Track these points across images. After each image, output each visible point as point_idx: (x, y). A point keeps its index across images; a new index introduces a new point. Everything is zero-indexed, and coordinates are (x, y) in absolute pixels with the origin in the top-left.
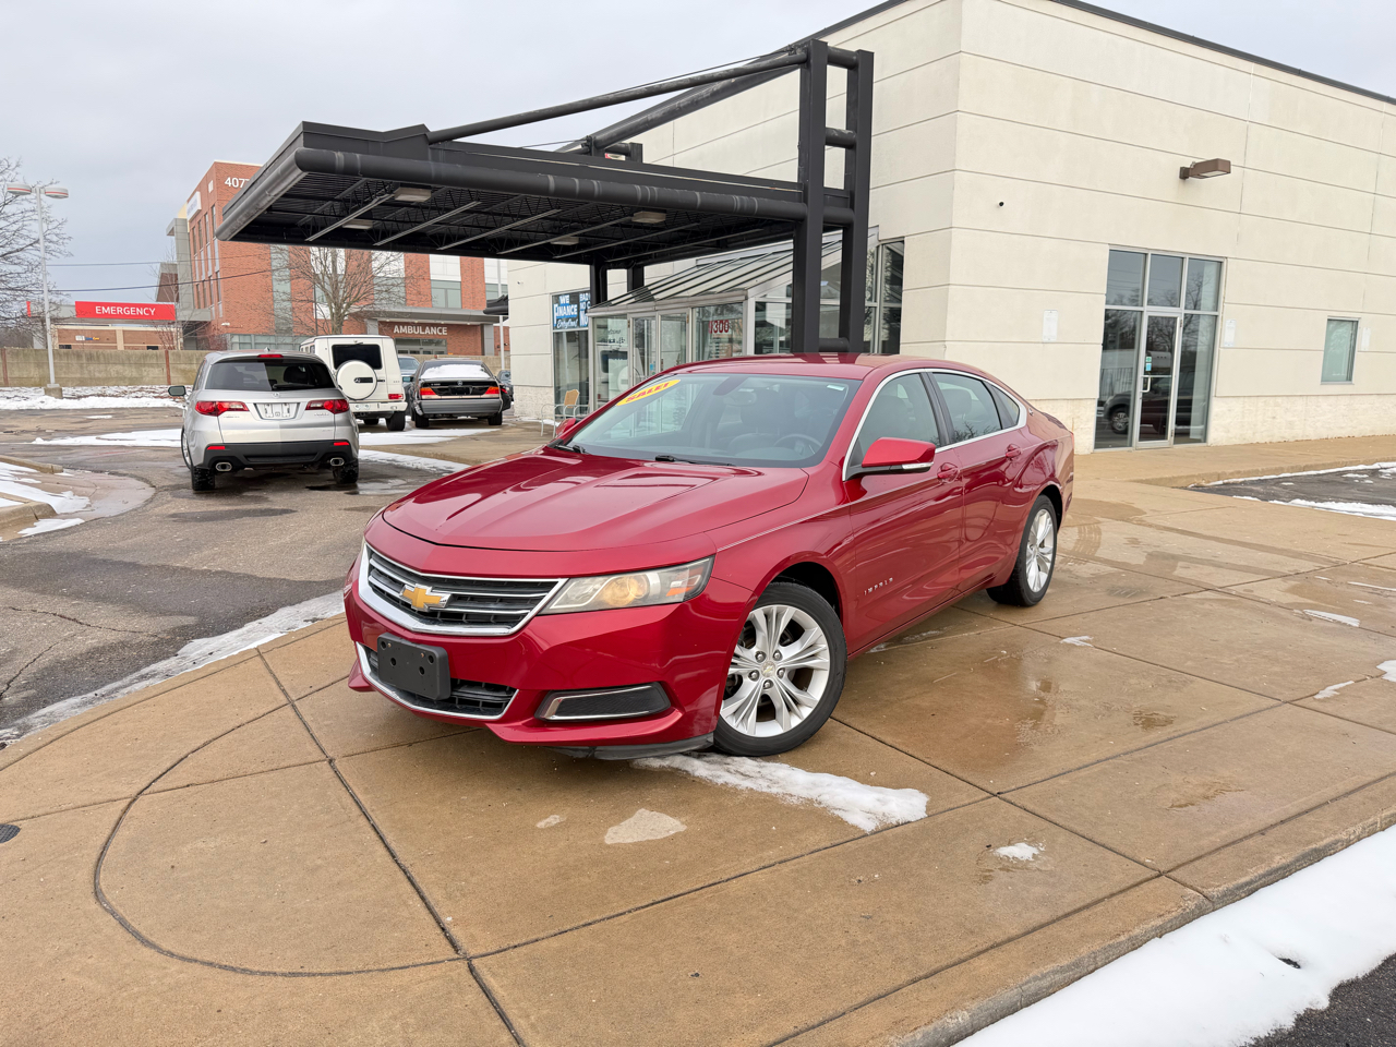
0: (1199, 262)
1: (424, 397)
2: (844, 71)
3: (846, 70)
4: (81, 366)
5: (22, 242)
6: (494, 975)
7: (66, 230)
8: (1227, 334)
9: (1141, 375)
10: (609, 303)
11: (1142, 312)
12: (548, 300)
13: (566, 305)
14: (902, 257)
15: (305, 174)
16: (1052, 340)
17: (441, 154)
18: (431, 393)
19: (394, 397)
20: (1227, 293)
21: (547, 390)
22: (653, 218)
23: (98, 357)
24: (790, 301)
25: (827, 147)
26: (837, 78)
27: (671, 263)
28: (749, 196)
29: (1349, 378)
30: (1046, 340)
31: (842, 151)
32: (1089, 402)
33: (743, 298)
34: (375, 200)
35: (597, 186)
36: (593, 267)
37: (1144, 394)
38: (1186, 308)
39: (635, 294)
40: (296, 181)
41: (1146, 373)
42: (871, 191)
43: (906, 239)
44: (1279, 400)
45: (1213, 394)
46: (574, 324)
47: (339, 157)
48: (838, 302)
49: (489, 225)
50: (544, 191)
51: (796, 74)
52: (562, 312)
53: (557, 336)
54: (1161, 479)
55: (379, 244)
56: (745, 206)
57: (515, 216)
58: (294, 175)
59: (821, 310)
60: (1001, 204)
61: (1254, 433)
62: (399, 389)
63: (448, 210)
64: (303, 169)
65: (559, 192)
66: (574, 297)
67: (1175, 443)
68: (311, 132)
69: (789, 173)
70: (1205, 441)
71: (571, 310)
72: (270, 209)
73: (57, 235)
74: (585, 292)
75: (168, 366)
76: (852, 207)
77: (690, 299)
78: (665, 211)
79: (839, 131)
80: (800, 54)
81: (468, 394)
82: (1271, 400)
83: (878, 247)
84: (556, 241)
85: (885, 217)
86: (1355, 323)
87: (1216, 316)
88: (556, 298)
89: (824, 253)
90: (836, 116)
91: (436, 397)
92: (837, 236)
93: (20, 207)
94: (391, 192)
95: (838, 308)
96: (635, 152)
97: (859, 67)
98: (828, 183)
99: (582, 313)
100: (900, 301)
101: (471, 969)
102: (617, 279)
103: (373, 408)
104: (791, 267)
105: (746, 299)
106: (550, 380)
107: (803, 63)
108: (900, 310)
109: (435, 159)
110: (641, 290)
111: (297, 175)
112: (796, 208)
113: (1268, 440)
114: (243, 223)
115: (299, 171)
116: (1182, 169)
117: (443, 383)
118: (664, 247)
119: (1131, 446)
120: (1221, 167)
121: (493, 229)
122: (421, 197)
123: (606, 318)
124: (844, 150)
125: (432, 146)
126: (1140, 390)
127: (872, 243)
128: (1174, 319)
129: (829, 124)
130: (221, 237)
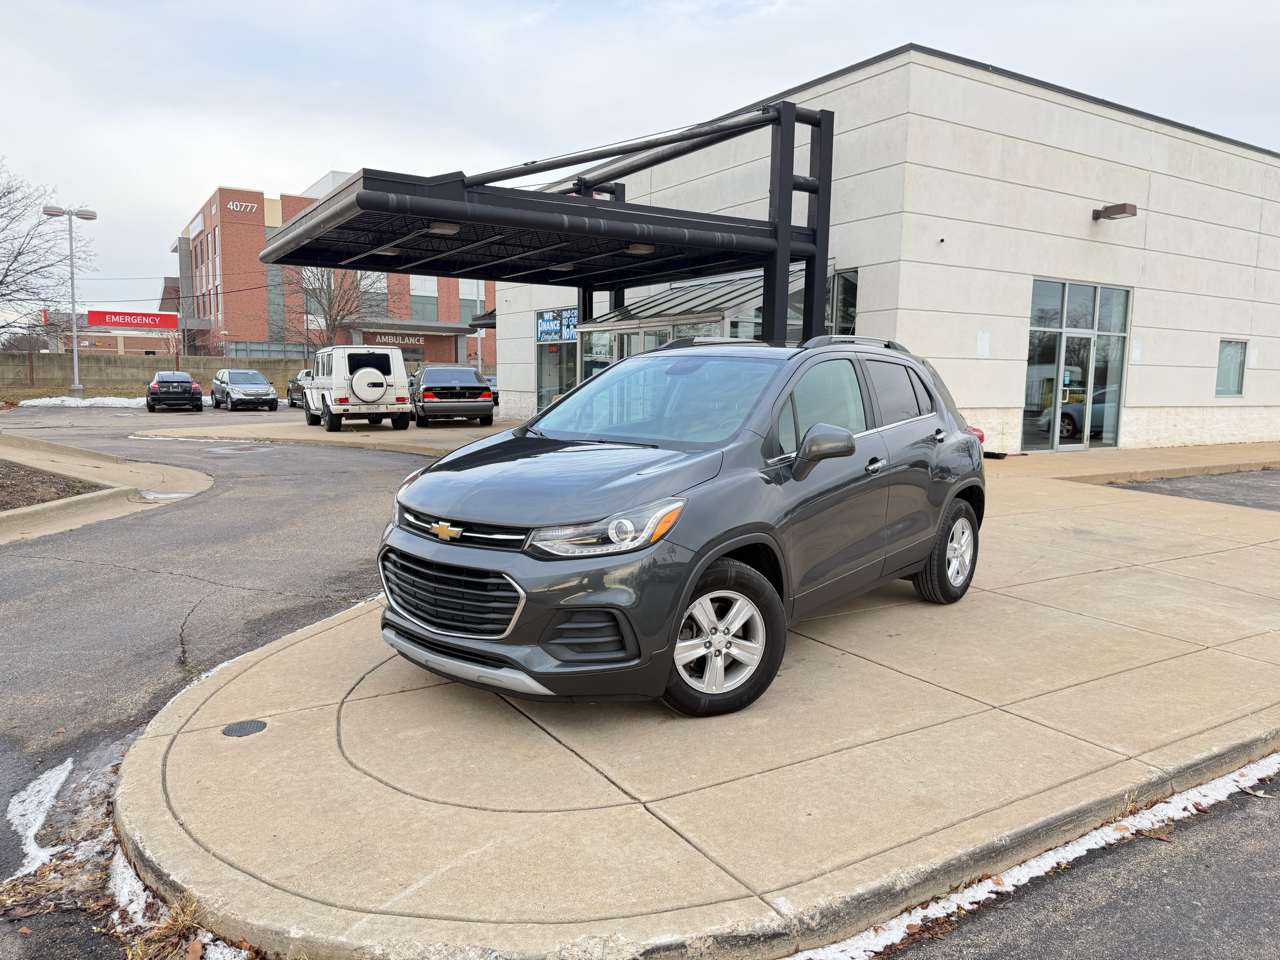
0: (1109, 289)
1: (426, 400)
2: (808, 128)
3: (810, 127)
4: (100, 370)
5: (53, 258)
6: (665, 812)
8: (1134, 353)
9: (1061, 387)
10: (594, 321)
11: (1061, 333)
12: (533, 316)
13: (549, 320)
14: (856, 285)
15: (364, 211)
16: (985, 357)
17: (476, 196)
18: (432, 397)
19: (401, 400)
20: (1135, 317)
21: (531, 395)
22: (642, 250)
23: (116, 362)
24: (760, 321)
25: (793, 192)
26: (803, 133)
27: (647, 287)
28: (728, 232)
29: (1240, 392)
30: (980, 357)
32: (1017, 410)
33: (720, 318)
34: (412, 233)
35: (602, 224)
36: (581, 290)
37: (1063, 404)
38: (1098, 330)
39: (617, 313)
40: (353, 217)
41: (1065, 385)
42: (830, 228)
43: (859, 270)
44: (1179, 410)
45: (1122, 404)
46: (556, 337)
47: (393, 198)
48: (801, 323)
49: (502, 253)
50: (559, 227)
51: (768, 130)
52: (545, 327)
53: (540, 348)
54: (1082, 477)
55: (400, 268)
56: (725, 241)
57: (526, 247)
58: (352, 212)
59: (788, 328)
60: (942, 241)
61: (1158, 439)
62: (405, 394)
63: (474, 242)
64: (362, 208)
66: (558, 315)
67: (1091, 446)
68: (371, 177)
69: (760, 212)
70: (1116, 444)
71: (554, 326)
72: (320, 238)
73: (84, 252)
74: (573, 309)
76: (814, 242)
77: (672, 318)
78: (653, 245)
79: (804, 178)
80: (772, 114)
81: (465, 397)
82: (1172, 411)
83: (834, 276)
84: (555, 268)
85: (841, 251)
86: (1244, 344)
87: (1124, 338)
88: (540, 315)
89: (790, 280)
90: (802, 167)
91: (437, 400)
92: (802, 265)
93: (52, 227)
94: (429, 227)
96: (618, 192)
97: (822, 123)
98: (794, 223)
99: (564, 328)
100: (854, 322)
101: (647, 810)
102: (602, 300)
103: (383, 409)
104: (761, 291)
105: (723, 319)
106: (533, 386)
107: (775, 121)
109: (470, 201)
110: (623, 310)
112: (769, 242)
113: (1170, 445)
114: (291, 247)
115: (358, 209)
116: (1094, 211)
117: (443, 388)
119: (1052, 448)
120: (1128, 210)
121: (504, 258)
122: (450, 230)
123: (590, 333)
124: (807, 194)
125: (468, 189)
126: (1060, 400)
127: (830, 272)
128: (1089, 340)
129: (796, 172)
130: (266, 260)
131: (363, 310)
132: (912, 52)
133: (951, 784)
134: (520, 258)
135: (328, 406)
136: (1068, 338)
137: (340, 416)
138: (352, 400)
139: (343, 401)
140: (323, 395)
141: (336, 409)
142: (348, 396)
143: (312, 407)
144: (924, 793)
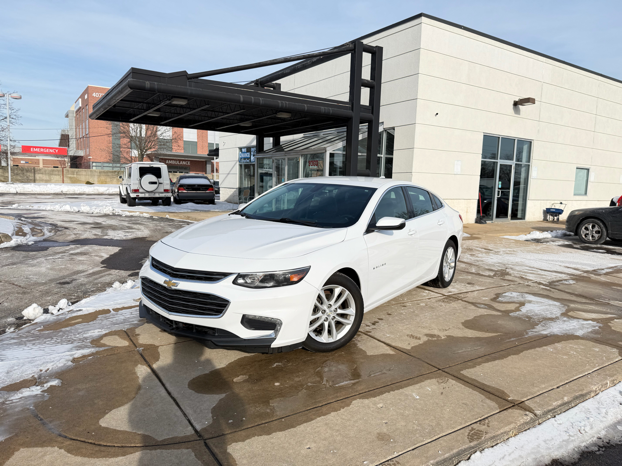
0: (521, 142)
1: (180, 191)
2: (370, 55)
4: (23, 174)
6: (216, 447)
7: (19, 113)
8: (534, 173)
9: (497, 190)
10: (265, 152)
11: (497, 162)
12: (237, 150)
13: (245, 152)
14: (394, 136)
15: (132, 90)
16: (458, 173)
17: (193, 84)
18: (183, 190)
19: (166, 191)
20: (534, 154)
21: (235, 190)
22: (284, 115)
24: (345, 153)
25: (362, 87)
26: (367, 58)
27: (292, 135)
28: (327, 107)
29: (586, 193)
30: (456, 173)
31: (368, 89)
32: (474, 200)
33: (324, 151)
34: (163, 103)
35: (261, 100)
36: (258, 136)
37: (498, 198)
38: (516, 161)
39: (276, 148)
40: (127, 94)
41: (499, 189)
42: (380, 107)
43: (395, 128)
44: (556, 202)
45: (528, 198)
46: (248, 161)
47: (148, 84)
48: (366, 154)
49: (212, 116)
50: (239, 102)
51: (349, 56)
52: (243, 156)
53: (241, 166)
55: (162, 123)
56: (326, 111)
57: (224, 112)
58: (127, 91)
59: (359, 157)
60: (437, 114)
63: (195, 109)
65: (244, 102)
66: (249, 149)
68: (136, 72)
69: (346, 98)
70: (524, 219)
71: (247, 155)
72: (115, 106)
73: (15, 115)
74: (253, 147)
75: (63, 175)
76: (372, 113)
77: (301, 151)
78: (291, 113)
79: (367, 81)
80: (351, 47)
81: (199, 190)
83: (383, 131)
84: (242, 124)
85: (387, 118)
86: (588, 170)
87: (529, 165)
88: (241, 149)
89: (359, 133)
90: (366, 75)
91: (186, 191)
92: (366, 126)
94: (170, 100)
95: (366, 157)
96: (278, 87)
97: (377, 53)
98: (362, 103)
99: (252, 156)
100: (393, 155)
101: (206, 444)
102: (269, 142)
103: (157, 195)
104: (345, 138)
105: (326, 152)
107: (352, 51)
108: (392, 159)
109: (190, 86)
110: (278, 147)
111: (128, 91)
112: (349, 113)
114: (102, 111)
115: (129, 89)
116: (514, 101)
117: (189, 186)
118: (289, 128)
119: (492, 220)
120: (531, 100)
121: (214, 118)
122: (183, 102)
123: (263, 158)
124: (369, 89)
125: (189, 80)
126: (496, 196)
127: (381, 129)
128: (511, 166)
129: (363, 77)
130: (92, 117)
131: (157, 147)
132: (423, 18)
133: (403, 424)
134: (222, 118)
135: (128, 194)
136: (501, 165)
137: (135, 199)
138: (141, 190)
139: (136, 191)
140: (127, 188)
141: (133, 195)
142: (139, 188)
143: (123, 194)
144: (385, 430)
